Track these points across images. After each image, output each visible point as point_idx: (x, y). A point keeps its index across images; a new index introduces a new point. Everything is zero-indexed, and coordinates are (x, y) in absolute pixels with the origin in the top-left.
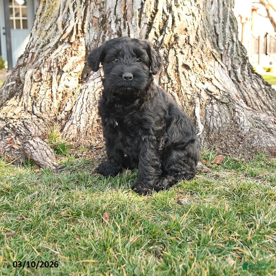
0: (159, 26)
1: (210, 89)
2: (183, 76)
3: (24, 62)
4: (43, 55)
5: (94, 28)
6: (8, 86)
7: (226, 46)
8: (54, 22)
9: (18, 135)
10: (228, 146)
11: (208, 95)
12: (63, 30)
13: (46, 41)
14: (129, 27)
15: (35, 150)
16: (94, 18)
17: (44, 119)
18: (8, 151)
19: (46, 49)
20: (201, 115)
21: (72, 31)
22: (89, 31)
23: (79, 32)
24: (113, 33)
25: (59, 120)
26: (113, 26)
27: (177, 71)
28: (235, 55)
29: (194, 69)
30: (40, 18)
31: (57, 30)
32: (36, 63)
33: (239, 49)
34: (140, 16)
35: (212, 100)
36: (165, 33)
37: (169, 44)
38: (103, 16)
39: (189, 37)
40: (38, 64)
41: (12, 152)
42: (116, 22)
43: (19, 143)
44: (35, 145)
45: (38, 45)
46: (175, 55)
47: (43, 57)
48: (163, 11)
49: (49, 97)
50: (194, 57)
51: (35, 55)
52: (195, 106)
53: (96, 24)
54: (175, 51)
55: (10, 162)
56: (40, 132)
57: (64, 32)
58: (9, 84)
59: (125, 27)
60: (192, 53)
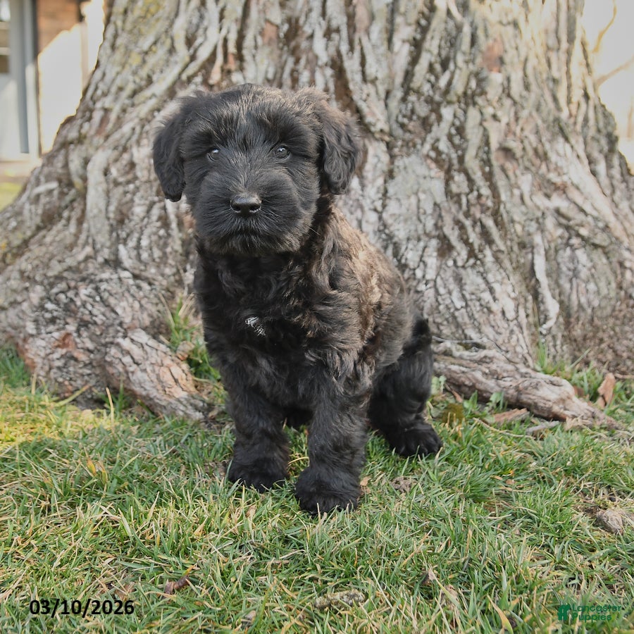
0: (440, 47)
1: (563, 210)
2: (503, 177)
3: (79, 131)
4: (134, 114)
5: (267, 50)
6: (38, 196)
7: (574, 107)
8: (163, 30)
9: (84, 324)
10: (621, 357)
11: (560, 225)
12: (189, 49)
13: (141, 79)
14: (362, 49)
15: (138, 364)
16: (268, 25)
17: (152, 281)
18: (59, 368)
19: (143, 99)
20: (548, 275)
21: (214, 54)
22: (254, 56)
23: (231, 59)
24: (320, 63)
25: (188, 285)
26: (319, 45)
27: (487, 162)
28: (592, 132)
29: (525, 159)
30: (124, 22)
31: (172, 50)
32: (116, 136)
33: (600, 116)
34: (391, 21)
35: (569, 238)
36: (456, 66)
37: (465, 94)
38: (289, 20)
39: (508, 79)
40: (122, 137)
41: (71, 369)
42: (328, 34)
43: (90, 345)
44: (136, 352)
45: (121, 89)
46: (481, 124)
47: (137, 120)
48: (449, 12)
49: (159, 224)
50: (522, 130)
51: (113, 116)
52: (533, 253)
53: (270, 39)
54: (482, 113)
55: (65, 398)
56: (145, 315)
57: (193, 58)
58: (42, 189)
59: (352, 49)
60: (517, 119)
